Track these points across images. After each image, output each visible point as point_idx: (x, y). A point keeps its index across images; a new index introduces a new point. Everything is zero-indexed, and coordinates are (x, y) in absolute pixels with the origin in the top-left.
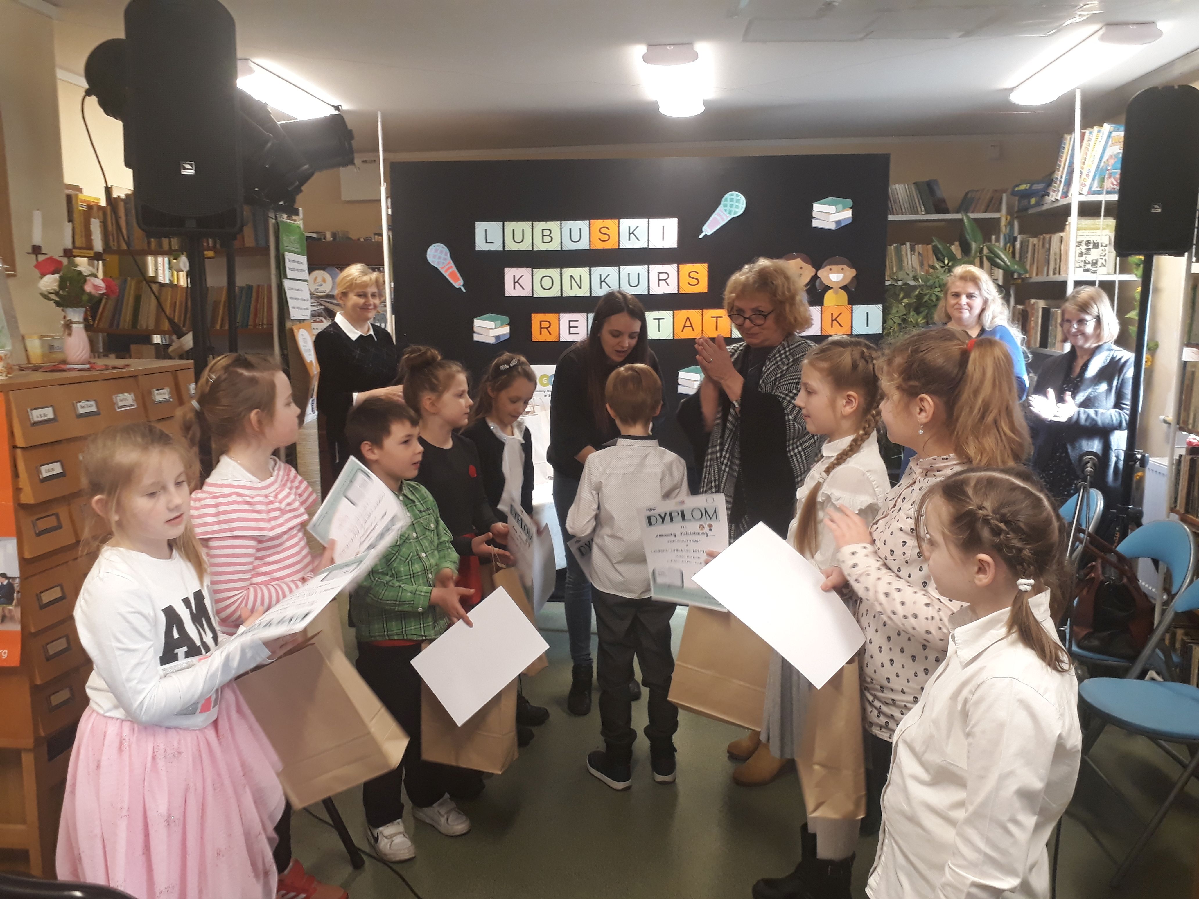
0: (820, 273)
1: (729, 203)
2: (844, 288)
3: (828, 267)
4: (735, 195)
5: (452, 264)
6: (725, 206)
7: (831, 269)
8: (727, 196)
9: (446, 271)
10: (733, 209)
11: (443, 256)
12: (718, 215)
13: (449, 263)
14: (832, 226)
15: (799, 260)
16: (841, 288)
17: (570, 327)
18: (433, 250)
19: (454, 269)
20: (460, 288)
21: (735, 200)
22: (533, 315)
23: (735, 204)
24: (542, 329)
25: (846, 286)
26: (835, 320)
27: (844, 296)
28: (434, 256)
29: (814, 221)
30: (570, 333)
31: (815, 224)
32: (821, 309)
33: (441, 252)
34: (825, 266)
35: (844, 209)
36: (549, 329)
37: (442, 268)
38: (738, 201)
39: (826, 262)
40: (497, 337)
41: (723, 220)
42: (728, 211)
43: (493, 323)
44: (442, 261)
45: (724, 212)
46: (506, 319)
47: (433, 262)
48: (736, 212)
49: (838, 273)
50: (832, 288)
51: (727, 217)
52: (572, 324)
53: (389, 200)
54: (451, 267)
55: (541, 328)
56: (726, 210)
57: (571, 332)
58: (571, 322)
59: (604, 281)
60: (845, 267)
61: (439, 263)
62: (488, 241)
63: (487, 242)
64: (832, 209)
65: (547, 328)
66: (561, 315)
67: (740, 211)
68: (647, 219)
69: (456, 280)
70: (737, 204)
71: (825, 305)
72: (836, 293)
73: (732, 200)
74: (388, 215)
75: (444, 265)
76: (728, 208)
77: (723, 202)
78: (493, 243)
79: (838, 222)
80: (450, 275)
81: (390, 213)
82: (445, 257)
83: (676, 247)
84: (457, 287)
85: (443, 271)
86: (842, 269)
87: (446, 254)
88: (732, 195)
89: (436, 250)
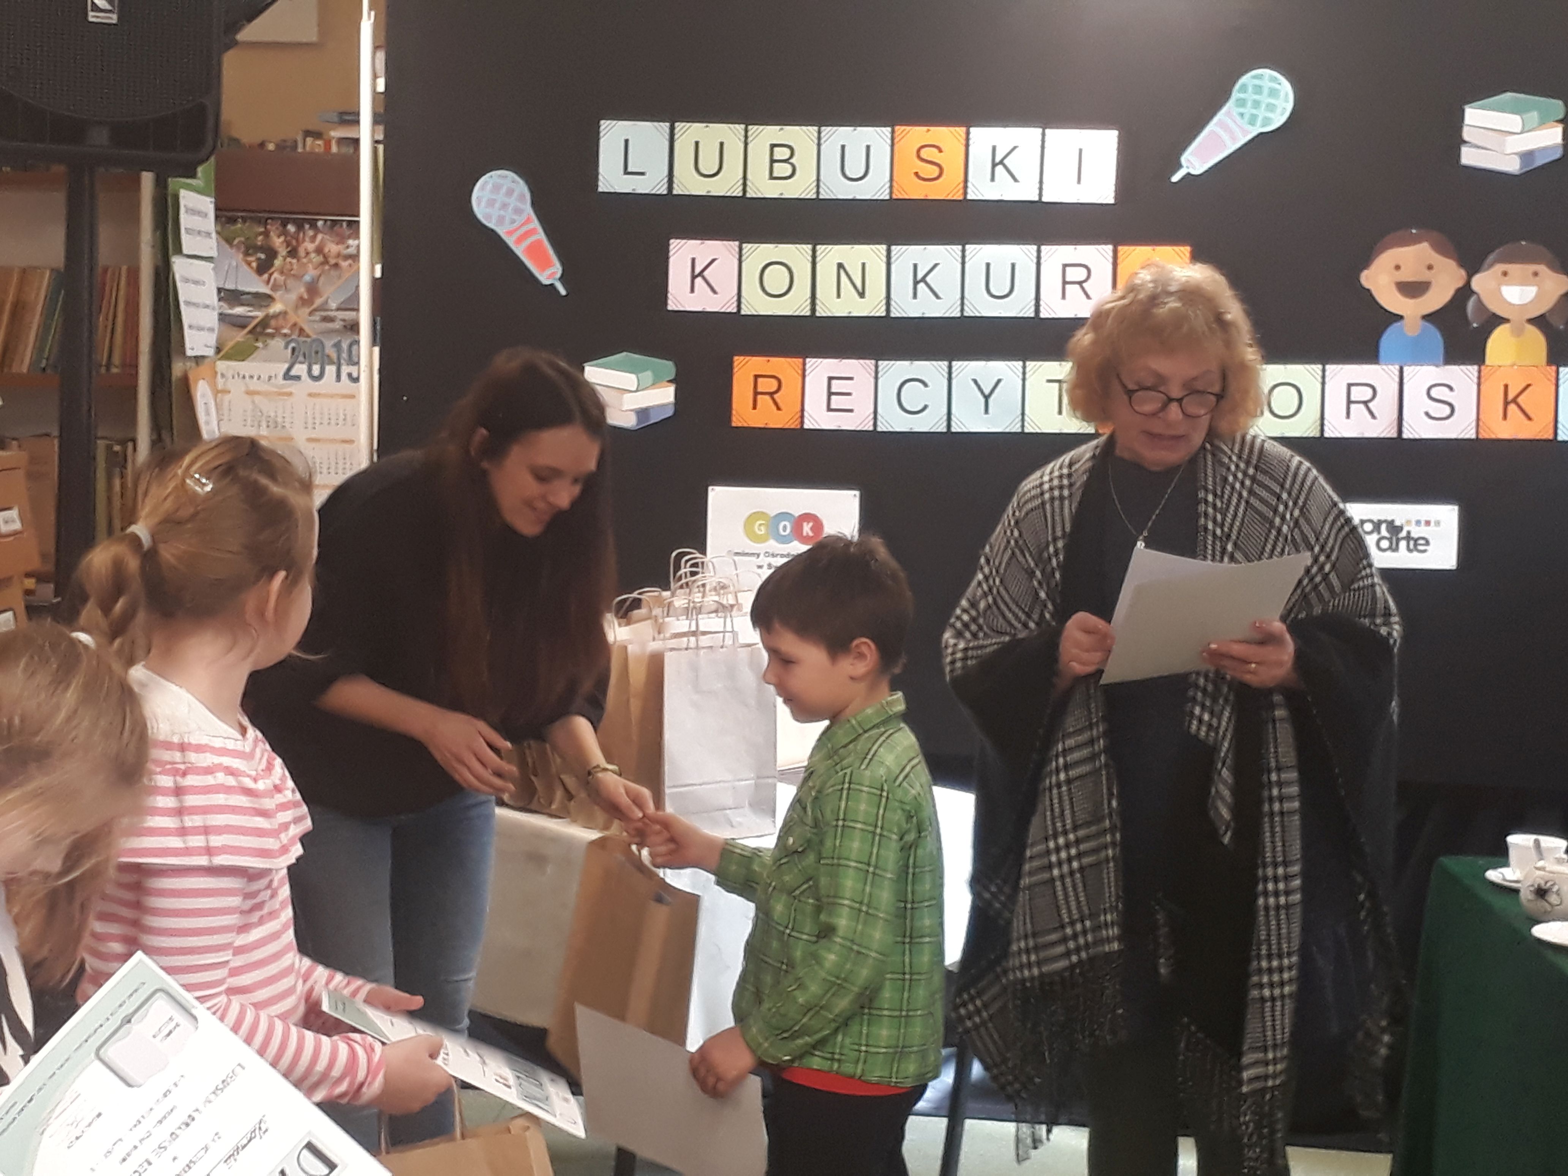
0: (1479, 282)
1: (1250, 96)
2: (1540, 322)
3: (1500, 268)
4: (1267, 77)
5: (535, 224)
6: (1242, 103)
7: (1505, 274)
8: (1245, 79)
9: (519, 241)
10: (1262, 113)
11: (513, 202)
12: (1221, 124)
13: (528, 221)
14: (1513, 166)
15: (1425, 245)
16: (1531, 321)
17: (830, 394)
18: (489, 186)
19: (541, 235)
20: (552, 285)
21: (1266, 91)
22: (738, 360)
23: (1265, 99)
24: (759, 397)
25: (1542, 316)
26: (1514, 401)
27: (1537, 340)
28: (491, 203)
29: (1464, 150)
30: (829, 409)
31: (1469, 157)
32: (1479, 372)
33: (510, 192)
34: (1491, 266)
35: (1542, 123)
36: (776, 396)
37: (510, 233)
38: (1273, 93)
39: (1491, 257)
40: (642, 413)
41: (1234, 139)
42: (1247, 117)
43: (633, 377)
44: (509, 214)
45: (1238, 118)
46: (668, 367)
47: (488, 217)
48: (1267, 121)
49: (1523, 283)
50: (1505, 320)
51: (1245, 132)
52: (836, 386)
53: (381, 56)
54: (532, 232)
55: (756, 393)
56: (1242, 115)
57: (833, 406)
58: (834, 382)
59: (923, 280)
60: (1542, 268)
61: (501, 220)
62: (630, 169)
63: (626, 172)
64: (1513, 121)
65: (771, 394)
66: (810, 362)
67: (1278, 119)
68: (1040, 130)
69: (545, 264)
70: (1273, 101)
71: (1488, 361)
72: (1518, 332)
73: (1258, 89)
74: (375, 93)
75: (516, 225)
76: (1248, 110)
77: (1235, 94)
78: (642, 174)
79: (1527, 156)
80: (530, 250)
81: (381, 87)
82: (519, 205)
83: (1112, 201)
84: (546, 281)
85: (510, 241)
86: (1536, 274)
87: (521, 197)
88: (1260, 77)
89: (496, 188)
